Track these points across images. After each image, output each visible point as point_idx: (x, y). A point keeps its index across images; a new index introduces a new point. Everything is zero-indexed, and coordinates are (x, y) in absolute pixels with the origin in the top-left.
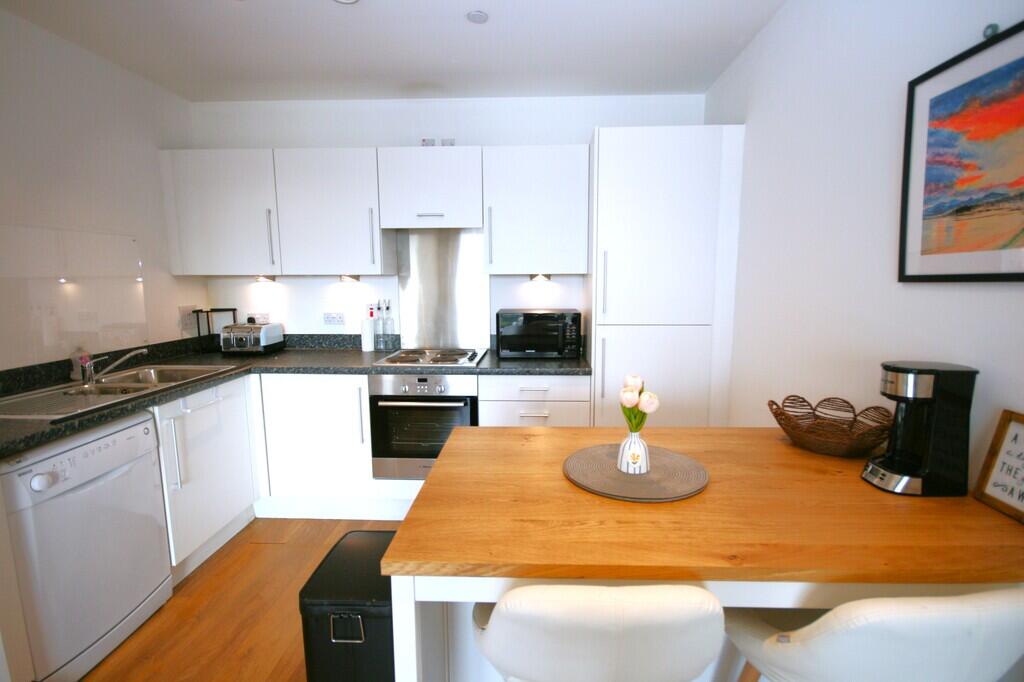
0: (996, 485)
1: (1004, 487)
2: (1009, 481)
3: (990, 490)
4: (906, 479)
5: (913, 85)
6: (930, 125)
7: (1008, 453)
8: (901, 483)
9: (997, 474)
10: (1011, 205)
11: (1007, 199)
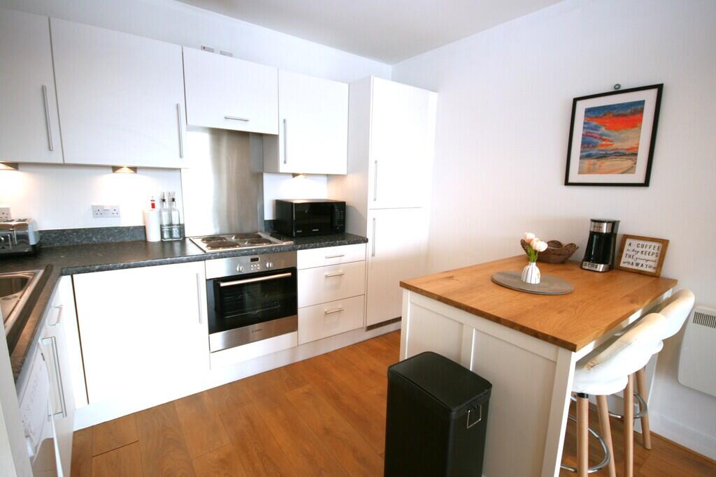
0: (624, 263)
1: (629, 263)
2: (631, 260)
3: (622, 265)
4: (602, 265)
5: (575, 100)
6: (585, 119)
7: (628, 250)
8: (601, 267)
9: (624, 259)
10: (627, 157)
11: (624, 155)
